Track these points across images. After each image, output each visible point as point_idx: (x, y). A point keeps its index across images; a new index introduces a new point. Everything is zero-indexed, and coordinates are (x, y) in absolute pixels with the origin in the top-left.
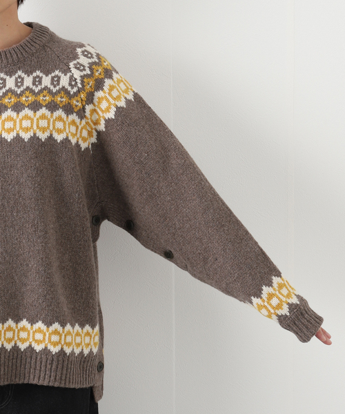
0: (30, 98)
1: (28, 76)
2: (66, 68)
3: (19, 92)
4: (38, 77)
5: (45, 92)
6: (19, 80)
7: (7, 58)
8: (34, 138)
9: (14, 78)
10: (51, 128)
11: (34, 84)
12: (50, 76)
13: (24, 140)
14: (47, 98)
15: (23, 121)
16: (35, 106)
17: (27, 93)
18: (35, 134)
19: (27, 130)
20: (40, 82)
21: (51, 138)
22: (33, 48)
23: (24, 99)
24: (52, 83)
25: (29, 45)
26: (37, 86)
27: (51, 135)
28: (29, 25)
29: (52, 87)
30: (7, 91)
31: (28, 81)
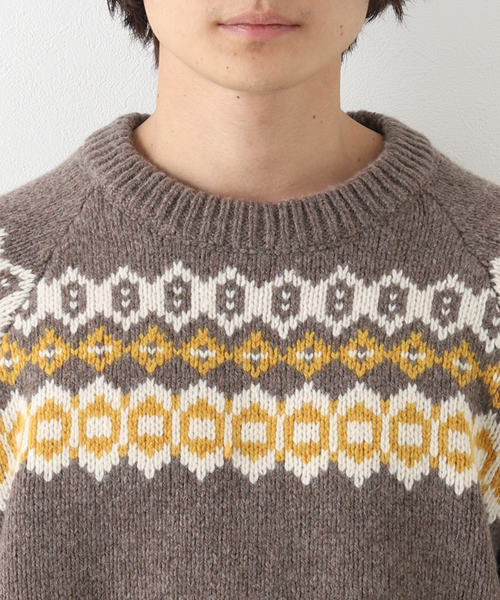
0: (370, 354)
1: (368, 283)
2: (479, 271)
3: (336, 333)
4: (395, 288)
5: (415, 338)
6: (339, 295)
7: (308, 228)
8: (382, 479)
9: (323, 286)
10: (434, 450)
11: (382, 309)
12: (430, 290)
13: (350, 482)
14: (422, 357)
15: (351, 426)
16: (386, 380)
17: (362, 336)
18: (384, 467)
19: (360, 451)
20: (401, 306)
21: (432, 480)
22: (387, 200)
23: (352, 353)
24: (436, 312)
25: (376, 188)
26: (391, 317)
27: (434, 472)
28: (369, 121)
29: (435, 325)
30: (303, 327)
31: (366, 300)
